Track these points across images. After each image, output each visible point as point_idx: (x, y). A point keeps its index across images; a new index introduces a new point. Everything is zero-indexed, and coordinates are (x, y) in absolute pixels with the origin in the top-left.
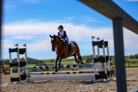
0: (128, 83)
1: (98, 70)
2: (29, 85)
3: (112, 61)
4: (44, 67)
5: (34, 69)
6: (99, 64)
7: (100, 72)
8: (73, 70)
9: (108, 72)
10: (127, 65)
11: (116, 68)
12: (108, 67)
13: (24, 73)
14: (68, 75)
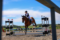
0: (57, 36)
1: (44, 30)
2: (14, 37)
3: (50, 26)
4: (20, 29)
5: (16, 30)
6: (44, 28)
7: (45, 31)
8: (33, 30)
9: (49, 31)
10: (57, 28)
11: (52, 29)
12: (49, 29)
13: (12, 32)
14: (31, 32)
